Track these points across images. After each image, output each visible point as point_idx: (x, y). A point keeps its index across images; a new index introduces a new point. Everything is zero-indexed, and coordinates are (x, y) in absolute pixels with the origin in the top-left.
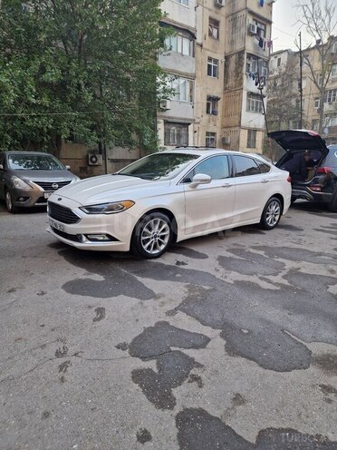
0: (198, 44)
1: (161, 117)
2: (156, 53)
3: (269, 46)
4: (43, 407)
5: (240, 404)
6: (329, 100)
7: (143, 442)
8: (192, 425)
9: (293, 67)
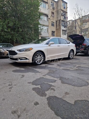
0: (49, 18)
1: (40, 36)
2: (38, 20)
3: (67, 18)
4: (3, 98)
5: (67, 94)
6: (83, 32)
7: (36, 105)
8: (52, 100)
9: (73, 24)
